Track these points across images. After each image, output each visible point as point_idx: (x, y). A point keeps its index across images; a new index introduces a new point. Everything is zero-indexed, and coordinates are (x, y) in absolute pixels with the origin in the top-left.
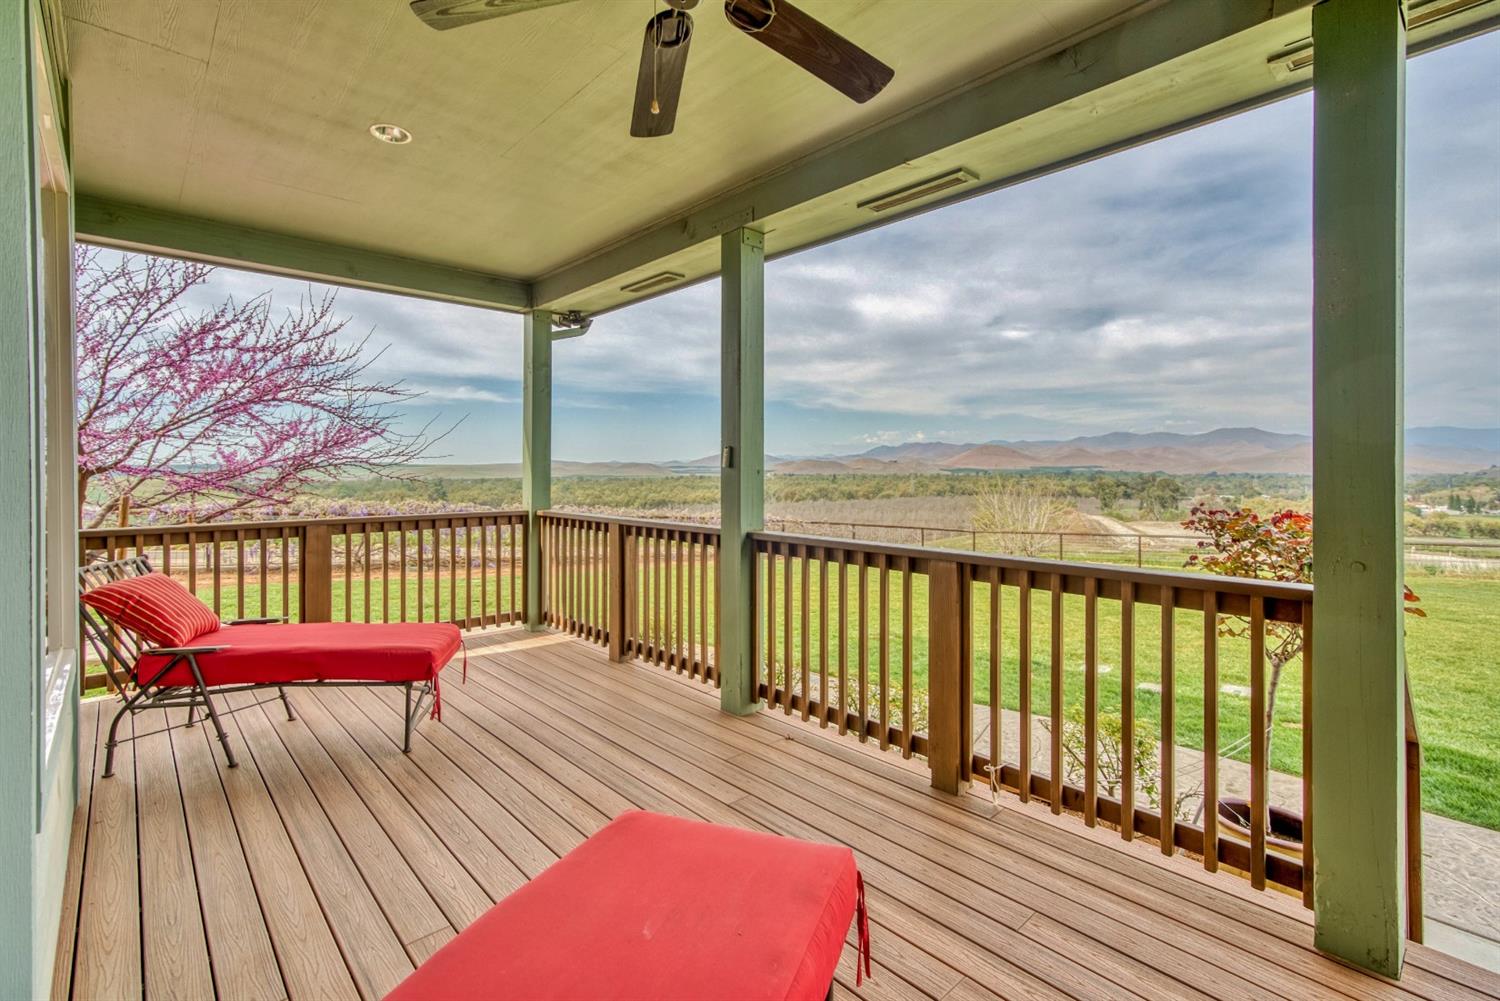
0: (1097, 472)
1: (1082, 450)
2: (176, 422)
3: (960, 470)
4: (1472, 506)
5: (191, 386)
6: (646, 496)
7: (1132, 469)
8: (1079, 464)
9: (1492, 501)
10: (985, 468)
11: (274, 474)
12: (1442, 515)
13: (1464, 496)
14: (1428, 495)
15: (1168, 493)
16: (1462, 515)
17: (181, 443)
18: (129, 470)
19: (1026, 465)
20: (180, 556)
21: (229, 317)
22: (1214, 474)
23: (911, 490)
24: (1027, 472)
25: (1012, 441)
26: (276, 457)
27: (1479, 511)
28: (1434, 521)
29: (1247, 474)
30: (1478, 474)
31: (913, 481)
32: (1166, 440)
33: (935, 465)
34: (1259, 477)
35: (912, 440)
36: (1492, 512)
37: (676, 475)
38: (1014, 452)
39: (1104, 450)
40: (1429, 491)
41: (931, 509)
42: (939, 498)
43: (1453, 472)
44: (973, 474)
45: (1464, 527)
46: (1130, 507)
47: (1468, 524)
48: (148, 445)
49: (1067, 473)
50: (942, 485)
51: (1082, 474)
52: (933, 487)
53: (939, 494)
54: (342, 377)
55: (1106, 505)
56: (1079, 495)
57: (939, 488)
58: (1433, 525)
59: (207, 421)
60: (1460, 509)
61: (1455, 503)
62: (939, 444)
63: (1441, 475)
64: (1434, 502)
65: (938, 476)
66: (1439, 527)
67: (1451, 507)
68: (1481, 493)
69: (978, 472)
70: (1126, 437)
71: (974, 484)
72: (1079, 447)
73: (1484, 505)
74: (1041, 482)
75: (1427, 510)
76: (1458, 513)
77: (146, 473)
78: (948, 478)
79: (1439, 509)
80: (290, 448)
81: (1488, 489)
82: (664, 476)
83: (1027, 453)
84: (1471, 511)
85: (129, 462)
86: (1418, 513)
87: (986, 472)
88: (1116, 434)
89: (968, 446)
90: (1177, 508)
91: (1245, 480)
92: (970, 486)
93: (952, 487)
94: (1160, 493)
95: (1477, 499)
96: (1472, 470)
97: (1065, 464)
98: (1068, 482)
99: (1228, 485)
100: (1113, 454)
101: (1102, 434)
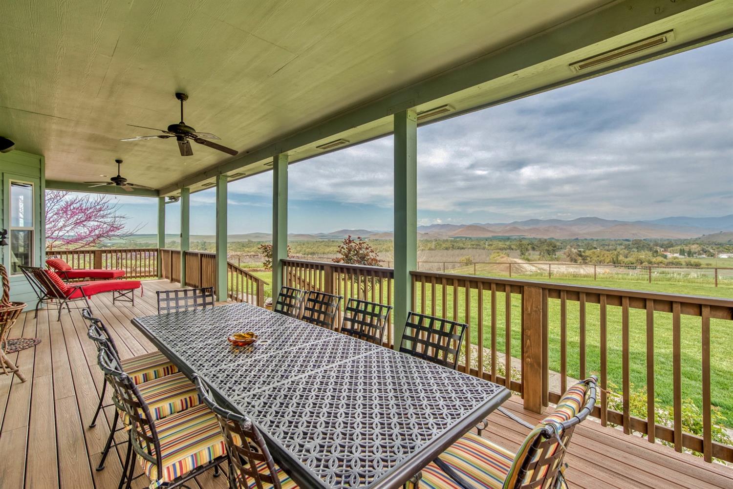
0: (522, 238)
1: (515, 228)
2: (64, 226)
3: (458, 237)
4: (690, 254)
5: (68, 216)
6: (305, 250)
7: (539, 237)
8: (515, 235)
9: (699, 252)
10: (470, 236)
11: (91, 239)
12: (675, 258)
13: (686, 249)
14: (671, 248)
15: (551, 248)
16: (685, 258)
17: (65, 232)
18: (52, 238)
19: (490, 235)
20: (64, 256)
21: (77, 201)
22: (577, 239)
23: (433, 247)
24: (489, 238)
25: (483, 223)
26: (93, 234)
27: (693, 256)
28: (670, 261)
29: (592, 239)
30: (697, 239)
31: (434, 243)
32: (555, 223)
33: (447, 235)
34: (597, 240)
35: (435, 223)
36: (698, 256)
37: (321, 240)
38: (484, 229)
39: (526, 228)
40: (672, 247)
41: (441, 256)
42: (446, 251)
43: (685, 238)
44: (464, 239)
45: (684, 263)
46: (535, 255)
47: (685, 262)
48: (57, 232)
49: (508, 239)
50: (448, 245)
51: (515, 239)
52: (444, 245)
53: (447, 249)
54: (109, 214)
55: (522, 254)
56: (512, 249)
57: (447, 246)
58: (670, 263)
59: (73, 226)
60: (684, 255)
61: (682, 252)
62: (448, 225)
63: (680, 239)
64: (673, 252)
65: (447, 240)
66: (673, 263)
67: (680, 254)
68: (695, 248)
69: (466, 238)
70: (537, 221)
71: (464, 244)
72: (514, 226)
73: (695, 253)
74: (495, 243)
75: (669, 255)
76: (683, 257)
77: (57, 239)
78: (451, 241)
79: (676, 255)
80: (97, 232)
81: (698, 246)
82: (315, 240)
83: (490, 229)
84: (689, 256)
85: (52, 236)
86: (665, 257)
87: (470, 238)
88: (532, 220)
89: (462, 226)
90: (555, 255)
91: (591, 242)
92: (461, 245)
93: (453, 245)
94: (547, 248)
95: (692, 251)
96: (695, 237)
97: (507, 235)
98: (508, 243)
99: (583, 244)
100: (530, 229)
101: (525, 220)
